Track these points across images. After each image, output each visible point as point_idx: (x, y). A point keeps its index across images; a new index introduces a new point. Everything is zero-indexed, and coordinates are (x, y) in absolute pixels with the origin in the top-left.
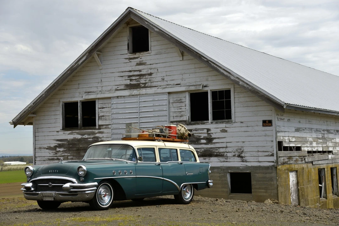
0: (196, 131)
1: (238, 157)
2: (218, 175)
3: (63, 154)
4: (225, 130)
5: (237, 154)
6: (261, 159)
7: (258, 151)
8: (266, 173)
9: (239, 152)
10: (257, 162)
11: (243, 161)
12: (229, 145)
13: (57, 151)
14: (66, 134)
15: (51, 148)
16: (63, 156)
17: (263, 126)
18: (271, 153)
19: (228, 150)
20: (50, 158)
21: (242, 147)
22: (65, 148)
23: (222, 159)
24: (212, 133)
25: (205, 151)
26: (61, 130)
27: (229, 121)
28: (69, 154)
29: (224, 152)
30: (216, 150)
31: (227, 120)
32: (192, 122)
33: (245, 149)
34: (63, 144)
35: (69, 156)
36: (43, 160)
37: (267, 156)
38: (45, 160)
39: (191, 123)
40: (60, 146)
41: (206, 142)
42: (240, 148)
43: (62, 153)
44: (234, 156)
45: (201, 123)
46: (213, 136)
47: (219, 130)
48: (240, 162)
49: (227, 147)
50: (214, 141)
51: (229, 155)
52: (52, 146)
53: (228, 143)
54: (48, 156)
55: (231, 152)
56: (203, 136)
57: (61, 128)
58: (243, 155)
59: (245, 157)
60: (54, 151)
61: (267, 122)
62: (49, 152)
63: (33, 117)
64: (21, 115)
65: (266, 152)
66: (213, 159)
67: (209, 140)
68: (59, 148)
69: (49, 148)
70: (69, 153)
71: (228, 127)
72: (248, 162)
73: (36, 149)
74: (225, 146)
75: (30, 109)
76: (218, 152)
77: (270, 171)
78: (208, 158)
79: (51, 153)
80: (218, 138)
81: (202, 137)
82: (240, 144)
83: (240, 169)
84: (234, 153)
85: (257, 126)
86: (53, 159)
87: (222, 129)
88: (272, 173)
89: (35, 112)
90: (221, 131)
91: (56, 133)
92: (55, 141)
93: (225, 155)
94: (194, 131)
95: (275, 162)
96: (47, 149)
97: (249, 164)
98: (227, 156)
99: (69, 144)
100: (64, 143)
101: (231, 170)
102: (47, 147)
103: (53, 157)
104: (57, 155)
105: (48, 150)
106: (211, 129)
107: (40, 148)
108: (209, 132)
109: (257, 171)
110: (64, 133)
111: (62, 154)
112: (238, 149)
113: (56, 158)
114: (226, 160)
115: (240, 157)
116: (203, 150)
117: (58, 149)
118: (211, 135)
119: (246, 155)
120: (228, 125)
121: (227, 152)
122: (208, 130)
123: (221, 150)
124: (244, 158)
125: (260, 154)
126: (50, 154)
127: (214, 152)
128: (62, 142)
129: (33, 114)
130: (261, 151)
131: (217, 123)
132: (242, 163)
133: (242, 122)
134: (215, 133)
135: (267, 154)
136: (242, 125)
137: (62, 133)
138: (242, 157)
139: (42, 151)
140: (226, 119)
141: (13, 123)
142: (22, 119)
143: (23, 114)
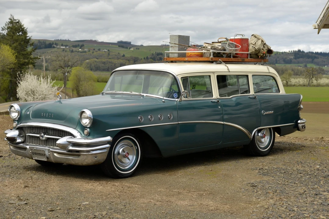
141: (317, 27)
142: (325, 19)
143: (326, 12)
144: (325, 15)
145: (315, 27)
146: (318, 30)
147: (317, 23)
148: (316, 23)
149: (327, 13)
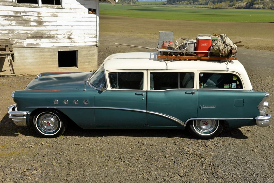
0: (25, 13)
1: (67, 38)
2: (49, 54)
4: (55, 14)
5: (67, 36)
6: (86, 40)
7: (85, 34)
8: (90, 51)
9: (68, 34)
10: (83, 42)
11: (72, 42)
12: (59, 28)
17: (89, 13)
18: (95, 35)
19: (58, 32)
21: (71, 30)
23: (52, 40)
24: (43, 17)
25: (35, 33)
27: (58, 7)
29: (55, 34)
30: (47, 32)
31: (56, 6)
32: (19, 4)
33: (74, 32)
37: (91, 37)
39: (17, 4)
41: (36, 25)
42: (69, 31)
44: (64, 37)
45: (30, 6)
46: (44, 19)
47: (49, 14)
48: (69, 42)
49: (57, 30)
50: (45, 24)
51: (59, 36)
53: (58, 27)
55: (61, 34)
56: (33, 18)
58: (72, 37)
59: (73, 38)
61: (92, 10)
65: (90, 34)
66: (43, 40)
67: (40, 23)
71: (58, 12)
72: (76, 42)
74: (55, 29)
76: (49, 34)
77: (92, 49)
78: (39, 39)
80: (49, 21)
81: (32, 20)
82: (70, 28)
83: (69, 48)
84: (64, 35)
85: (84, 13)
87: (53, 14)
88: (94, 50)
90: (51, 15)
93: (56, 37)
94: (22, 13)
95: (97, 42)
97: (77, 44)
98: (58, 38)
101: (60, 49)
106: (41, 12)
108: (40, 16)
109: (83, 49)
112: (68, 32)
114: (56, 41)
115: (70, 38)
116: (33, 32)
118: (41, 18)
119: (75, 37)
120: (58, 10)
121: (58, 34)
122: (39, 13)
123: (52, 32)
124: (72, 40)
125: (86, 36)
127: (45, 34)
130: (87, 34)
131: (47, 8)
132: (71, 43)
133: (71, 9)
134: (46, 17)
135: (91, 36)
136: (71, 11)
138: (71, 38)
140: (56, 4)
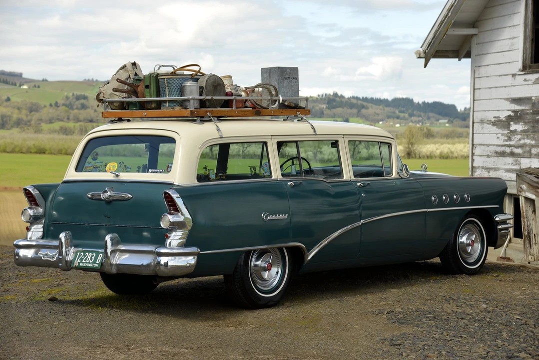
3: (522, 142)
13: (511, 131)
14: (530, 82)
15: (501, 121)
16: (522, 146)
20: (499, 149)
22: (525, 123)
26: (519, 70)
28: (533, 142)
34: (522, 110)
35: (533, 146)
36: (486, 154)
38: (490, 154)
40: (517, 117)
43: (519, 137)
52: (503, 115)
54: (494, 145)
57: (520, 65)
60: (506, 132)
62: (497, 134)
63: (472, 36)
64: (436, 31)
68: (515, 123)
69: (497, 123)
70: (534, 139)
73: (475, 124)
75: (450, 14)
79: (499, 135)
86: (502, 154)
89: (477, 21)
91: (509, 80)
92: (508, 103)
96: (494, 124)
99: (533, 113)
100: (523, 108)
102: (493, 120)
103: (503, 149)
104: (512, 143)
105: (495, 127)
107: (482, 122)
110: (525, 80)
111: (520, 140)
113: (508, 150)
117: (514, 127)
126: (498, 138)
128: (520, 105)
129: (474, 27)
137: (520, 79)
139: (485, 130)
141: (422, 55)
142: (437, 42)
143: (439, 29)
144: (436, 33)
145: (420, 55)
146: (425, 60)
147: (423, 47)
148: (421, 47)
149: (441, 31)
